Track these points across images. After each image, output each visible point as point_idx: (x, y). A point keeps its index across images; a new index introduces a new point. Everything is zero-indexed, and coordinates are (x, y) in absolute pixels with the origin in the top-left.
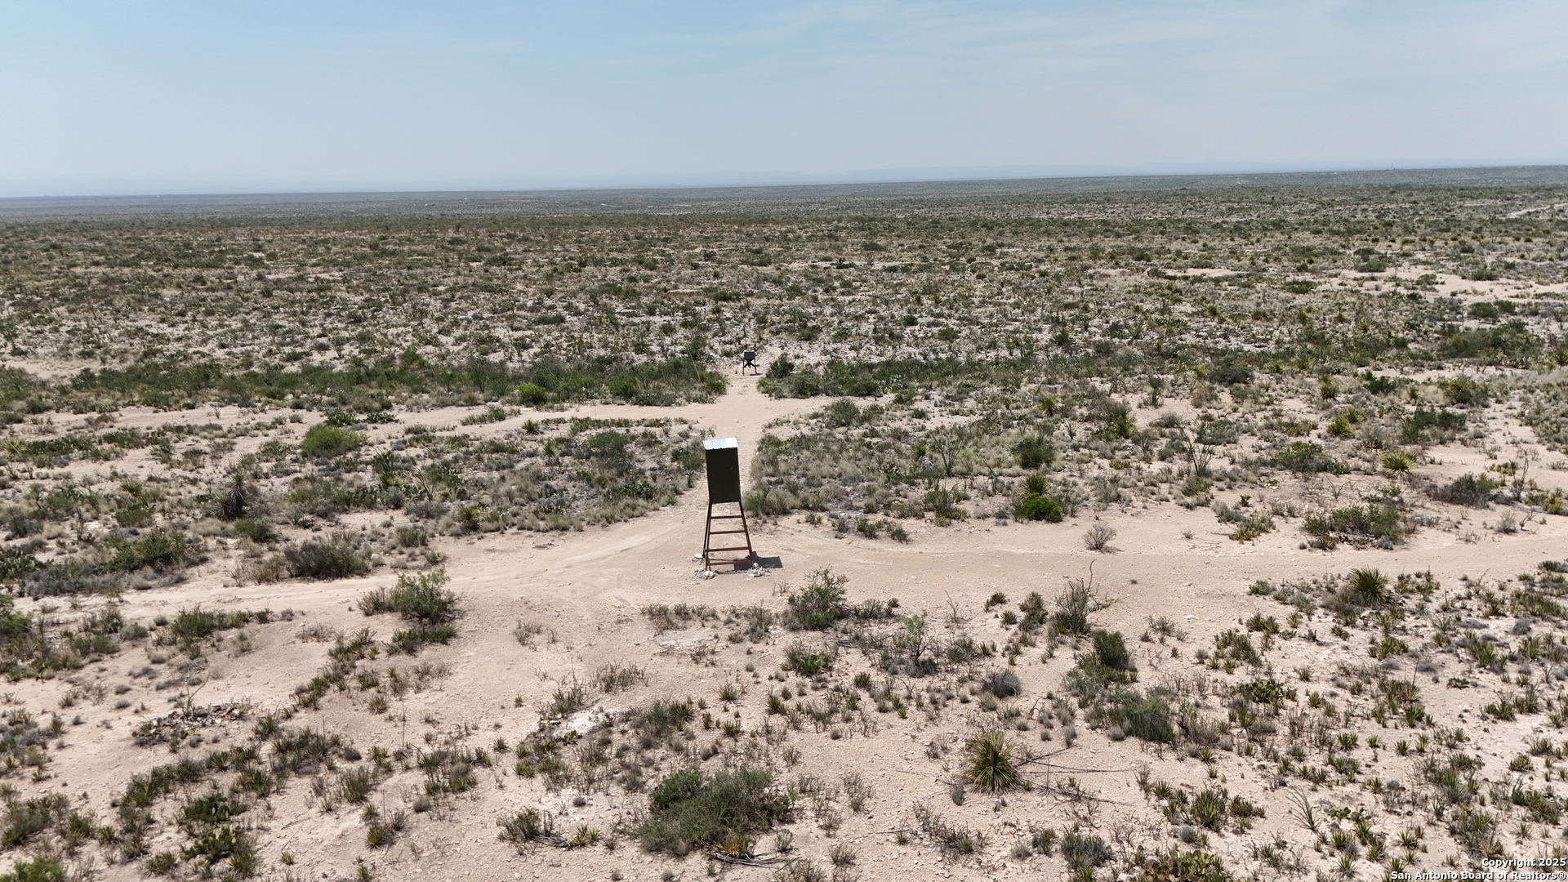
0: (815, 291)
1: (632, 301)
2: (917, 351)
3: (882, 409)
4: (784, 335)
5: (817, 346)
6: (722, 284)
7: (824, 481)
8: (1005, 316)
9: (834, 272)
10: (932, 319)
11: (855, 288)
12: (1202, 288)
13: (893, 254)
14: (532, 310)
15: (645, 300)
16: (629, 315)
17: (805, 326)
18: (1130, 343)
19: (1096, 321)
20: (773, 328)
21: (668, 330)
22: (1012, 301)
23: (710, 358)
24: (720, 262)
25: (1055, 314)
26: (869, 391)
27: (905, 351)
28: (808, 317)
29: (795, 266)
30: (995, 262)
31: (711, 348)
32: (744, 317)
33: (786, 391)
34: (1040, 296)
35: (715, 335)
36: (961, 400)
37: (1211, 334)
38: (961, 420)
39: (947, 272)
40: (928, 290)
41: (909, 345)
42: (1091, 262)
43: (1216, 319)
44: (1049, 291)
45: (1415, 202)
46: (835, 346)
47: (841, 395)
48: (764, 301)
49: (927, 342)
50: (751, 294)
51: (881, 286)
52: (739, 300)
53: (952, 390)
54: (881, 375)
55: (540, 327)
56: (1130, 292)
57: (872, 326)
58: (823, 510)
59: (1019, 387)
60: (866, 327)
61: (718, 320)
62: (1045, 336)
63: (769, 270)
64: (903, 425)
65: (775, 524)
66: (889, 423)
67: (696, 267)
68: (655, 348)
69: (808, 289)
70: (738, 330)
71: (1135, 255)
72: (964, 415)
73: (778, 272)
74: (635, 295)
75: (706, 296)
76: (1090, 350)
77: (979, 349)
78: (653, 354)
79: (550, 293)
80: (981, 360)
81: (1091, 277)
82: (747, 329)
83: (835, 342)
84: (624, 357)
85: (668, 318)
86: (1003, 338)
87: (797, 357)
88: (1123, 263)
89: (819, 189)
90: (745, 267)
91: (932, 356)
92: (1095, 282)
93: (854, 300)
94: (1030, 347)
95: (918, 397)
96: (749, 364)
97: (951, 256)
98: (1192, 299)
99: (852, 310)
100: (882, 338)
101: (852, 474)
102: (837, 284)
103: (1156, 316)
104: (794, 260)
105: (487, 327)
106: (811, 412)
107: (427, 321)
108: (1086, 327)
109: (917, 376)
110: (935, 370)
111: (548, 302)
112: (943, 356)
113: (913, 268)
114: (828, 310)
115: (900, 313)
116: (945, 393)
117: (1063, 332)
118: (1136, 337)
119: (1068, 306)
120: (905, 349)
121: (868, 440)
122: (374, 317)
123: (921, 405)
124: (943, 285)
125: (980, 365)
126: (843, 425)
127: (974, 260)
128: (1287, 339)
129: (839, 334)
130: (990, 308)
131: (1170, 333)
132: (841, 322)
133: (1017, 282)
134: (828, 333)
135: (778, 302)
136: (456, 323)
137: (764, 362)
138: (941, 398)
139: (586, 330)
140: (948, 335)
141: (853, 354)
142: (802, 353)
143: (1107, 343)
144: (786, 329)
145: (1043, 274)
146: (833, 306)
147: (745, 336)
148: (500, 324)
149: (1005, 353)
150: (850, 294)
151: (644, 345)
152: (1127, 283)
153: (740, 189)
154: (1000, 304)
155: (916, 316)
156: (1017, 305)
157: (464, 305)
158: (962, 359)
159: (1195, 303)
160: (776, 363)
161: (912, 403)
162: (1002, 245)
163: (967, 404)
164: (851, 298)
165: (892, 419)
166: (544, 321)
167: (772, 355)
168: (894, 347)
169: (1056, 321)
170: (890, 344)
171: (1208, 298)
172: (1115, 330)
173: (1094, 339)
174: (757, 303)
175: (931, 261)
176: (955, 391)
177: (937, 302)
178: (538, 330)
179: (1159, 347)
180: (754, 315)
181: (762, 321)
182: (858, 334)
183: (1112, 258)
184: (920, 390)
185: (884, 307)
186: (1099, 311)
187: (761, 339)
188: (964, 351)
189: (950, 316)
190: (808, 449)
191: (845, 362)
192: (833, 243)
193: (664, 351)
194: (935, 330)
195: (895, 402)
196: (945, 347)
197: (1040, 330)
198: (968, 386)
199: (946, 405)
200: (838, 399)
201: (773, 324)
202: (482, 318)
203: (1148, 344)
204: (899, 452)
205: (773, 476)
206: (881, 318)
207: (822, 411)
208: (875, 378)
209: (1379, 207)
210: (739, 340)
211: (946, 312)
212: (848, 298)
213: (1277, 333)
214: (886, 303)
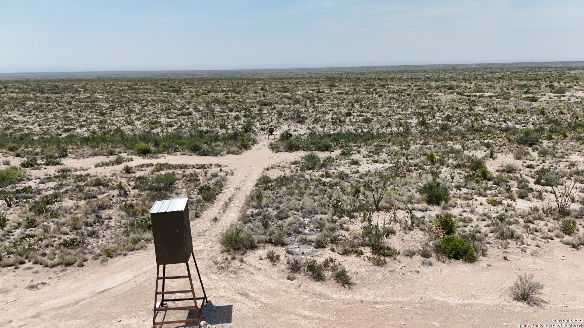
0: (306, 102)
1: (224, 106)
2: (352, 128)
3: (333, 159)
4: (289, 121)
5: (305, 126)
6: (265, 99)
7: (291, 213)
8: (394, 112)
9: (315, 95)
10: (359, 113)
11: (324, 101)
12: (485, 100)
13: (342, 88)
14: (179, 110)
15: (230, 106)
16: (221, 112)
17: (300, 117)
18: (457, 124)
19: (438, 114)
20: (285, 118)
21: (237, 118)
22: (396, 105)
23: (254, 131)
24: (267, 91)
25: (417, 111)
26: (327, 148)
27: (347, 128)
28: (302, 113)
29: (299, 92)
30: (385, 91)
31: (255, 127)
32: (272, 113)
33: (282, 148)
34: (409, 103)
35: (258, 121)
36: (378, 154)
37: (497, 120)
38: (379, 167)
39: (365, 94)
40: (357, 101)
41: (348, 125)
42: (428, 90)
43: (498, 113)
44: (413, 101)
45: (550, 71)
46: (313, 126)
47: (311, 150)
48: (282, 106)
49: (357, 124)
50: (277, 103)
51: (336, 100)
52: (271, 105)
53: (372, 148)
54: (335, 140)
55: (181, 117)
56: (450, 102)
57: (331, 117)
58: (283, 244)
59: (409, 147)
60: (328, 117)
61: (260, 114)
62: (414, 121)
63: (288, 94)
64: (345, 169)
65: (242, 261)
66: (337, 168)
67: (256, 93)
68: (229, 126)
69: (303, 101)
70: (269, 119)
71: (448, 88)
72: (380, 163)
73: (291, 95)
74: (225, 103)
75: (257, 104)
76: (437, 128)
77: (382, 127)
78: (228, 129)
79: (189, 103)
80: (383, 132)
81: (430, 96)
82: (273, 118)
83: (313, 124)
84: (214, 131)
85: (238, 113)
86: (394, 122)
87: (295, 131)
88: (443, 91)
89: (314, 69)
90: (277, 93)
91: (360, 130)
92: (433, 98)
93: (323, 105)
94: (408, 126)
95: (353, 152)
96: (271, 134)
97: (366, 88)
98: (482, 104)
99: (322, 109)
100: (336, 122)
101: (310, 208)
102: (316, 99)
103: (467, 112)
104: (299, 90)
105: (157, 117)
106: (293, 160)
107: (133, 114)
108: (434, 117)
109: (353, 140)
110: (361, 137)
111: (187, 106)
112: (365, 130)
113: (350, 93)
114: (311, 110)
115: (344, 111)
116: (369, 150)
117: (423, 119)
118: (460, 122)
119: (423, 108)
120: (346, 127)
121: (324, 179)
122: (110, 113)
123: (355, 157)
124: (363, 99)
125: (383, 135)
126: (310, 169)
127: (376, 90)
128: (537, 122)
129: (315, 120)
130: (386, 109)
131: (476, 119)
132: (316, 115)
133: (397, 98)
134: (310, 120)
135: (289, 106)
136: (144, 116)
137: (278, 133)
138: (366, 152)
139: (200, 118)
140: (367, 121)
141: (322, 129)
142: (297, 129)
143: (446, 124)
144: (291, 118)
145: (408, 95)
146: (313, 108)
147: (272, 121)
148: (163, 116)
149: (395, 129)
150: (321, 103)
151: (224, 125)
152: (448, 98)
153: (284, 70)
154: (391, 107)
155: (352, 112)
156: (399, 107)
157: (150, 107)
158: (374, 131)
159: (484, 106)
160: (283, 134)
161: (350, 155)
162: (388, 85)
163: (381, 156)
164: (322, 105)
165: (339, 165)
166: (182, 114)
167: (283, 130)
168: (341, 126)
169: (419, 114)
170: (339, 125)
171: (490, 104)
172: (448, 118)
173: (438, 122)
174: (279, 107)
175: (358, 90)
176: (374, 148)
177: (361, 106)
178: (179, 119)
179: (473, 126)
180: (277, 112)
181: (280, 114)
182: (324, 120)
183: (438, 88)
184: (355, 148)
185: (337, 108)
186: (439, 110)
187: (279, 122)
188: (375, 128)
189: (368, 112)
190: (286, 186)
191: (317, 133)
192: (317, 84)
193: (233, 128)
194: (361, 118)
195: (341, 154)
196: (366, 126)
197: (411, 118)
198: (380, 146)
199: (369, 156)
200: (309, 153)
201: (285, 115)
202: (156, 113)
203: (467, 125)
204: (343, 189)
205: (256, 208)
206: (335, 113)
207: (300, 159)
208: (331, 141)
209: (536, 73)
210: (268, 123)
211: (366, 110)
212: (320, 105)
213: (531, 120)
214: (338, 106)
